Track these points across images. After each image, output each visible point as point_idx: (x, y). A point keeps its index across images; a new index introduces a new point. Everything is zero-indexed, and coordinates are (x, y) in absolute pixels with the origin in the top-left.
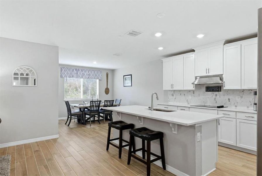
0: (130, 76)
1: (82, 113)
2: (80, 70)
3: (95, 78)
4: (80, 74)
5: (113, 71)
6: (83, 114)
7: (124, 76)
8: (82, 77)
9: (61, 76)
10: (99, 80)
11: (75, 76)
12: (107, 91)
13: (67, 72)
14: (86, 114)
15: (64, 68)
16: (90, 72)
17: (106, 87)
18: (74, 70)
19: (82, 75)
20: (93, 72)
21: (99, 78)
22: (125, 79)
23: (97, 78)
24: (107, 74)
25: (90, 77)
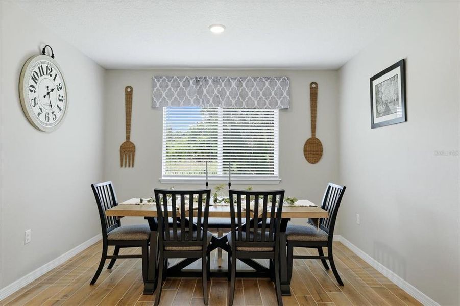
1: (145, 237)
2: (210, 81)
3: (262, 105)
5: (336, 72)
7: (372, 79)
10: (281, 110)
12: (313, 151)
16: (244, 84)
17: (309, 136)
18: (191, 82)
19: (218, 97)
20: (255, 83)
21: (279, 102)
22: (376, 93)
23: (270, 104)
24: (314, 86)
25: (244, 103)
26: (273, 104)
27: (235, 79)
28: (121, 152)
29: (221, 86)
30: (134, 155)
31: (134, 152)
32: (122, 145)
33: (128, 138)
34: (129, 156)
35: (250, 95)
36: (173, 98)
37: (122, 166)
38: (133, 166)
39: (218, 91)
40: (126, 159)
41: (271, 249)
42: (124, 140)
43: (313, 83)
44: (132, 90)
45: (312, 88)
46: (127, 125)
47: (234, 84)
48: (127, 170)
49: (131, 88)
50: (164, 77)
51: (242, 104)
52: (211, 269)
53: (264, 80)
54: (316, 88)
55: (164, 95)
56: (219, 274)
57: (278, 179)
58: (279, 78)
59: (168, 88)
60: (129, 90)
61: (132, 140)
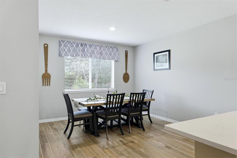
0: (167, 53)
1: (91, 115)
2: (88, 46)
3: (109, 59)
4: (87, 51)
5: (135, 48)
6: (93, 116)
7: (154, 54)
8: (91, 56)
9: (60, 55)
10: (116, 61)
11: (80, 55)
12: (126, 78)
13: (69, 48)
14: (98, 117)
15: (65, 41)
16: (102, 48)
17: (125, 72)
18: (79, 45)
19: (91, 53)
20: (106, 49)
21: (115, 58)
22: (156, 59)
23: (112, 58)
24: (126, 52)
25: (102, 57)
26: (113, 58)
27: (98, 46)
28: (42, 78)
29: (92, 49)
30: (50, 80)
31: (50, 78)
32: (43, 74)
33: (46, 71)
34: (47, 80)
35: (104, 54)
36: (71, 52)
37: (43, 85)
38: (50, 85)
39: (91, 51)
40: (45, 82)
41: (140, 113)
42: (44, 72)
43: (126, 51)
44: (48, 46)
45: (126, 53)
46: (45, 64)
47: (98, 48)
48: (46, 88)
49: (47, 45)
50: (66, 41)
51: (101, 58)
52: (113, 124)
53: (110, 48)
54: (127, 53)
55: (66, 50)
56: (115, 126)
57: (114, 89)
58: (115, 48)
59: (68, 47)
60: (46, 46)
61: (48, 72)
